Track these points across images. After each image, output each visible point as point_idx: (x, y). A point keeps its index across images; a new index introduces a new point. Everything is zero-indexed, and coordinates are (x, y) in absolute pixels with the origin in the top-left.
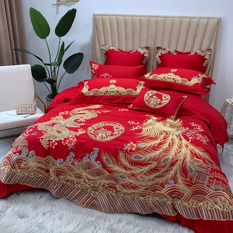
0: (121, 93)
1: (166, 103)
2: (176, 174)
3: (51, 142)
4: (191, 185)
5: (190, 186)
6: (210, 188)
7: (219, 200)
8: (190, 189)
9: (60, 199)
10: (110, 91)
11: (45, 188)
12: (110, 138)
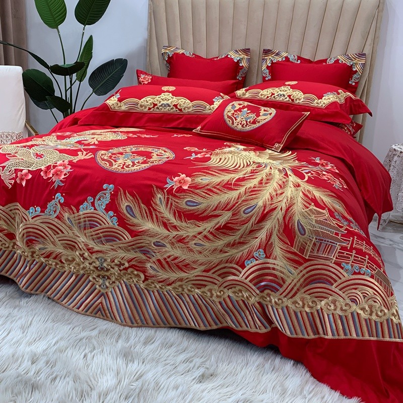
0: (183, 110)
1: (267, 120)
2: (270, 237)
3: (19, 173)
4: (302, 261)
5: (300, 264)
6: (342, 268)
7: (361, 295)
8: (298, 271)
9: (33, 296)
10: (161, 103)
11: (7, 275)
12: (139, 166)
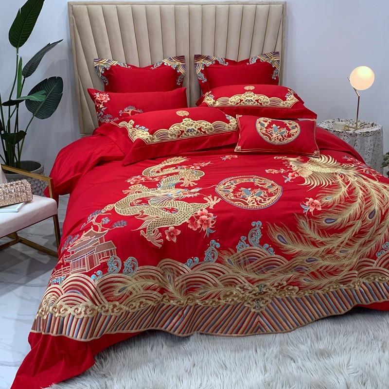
0: (206, 132)
9: (191, 337)
10: (187, 129)
12: (270, 200)
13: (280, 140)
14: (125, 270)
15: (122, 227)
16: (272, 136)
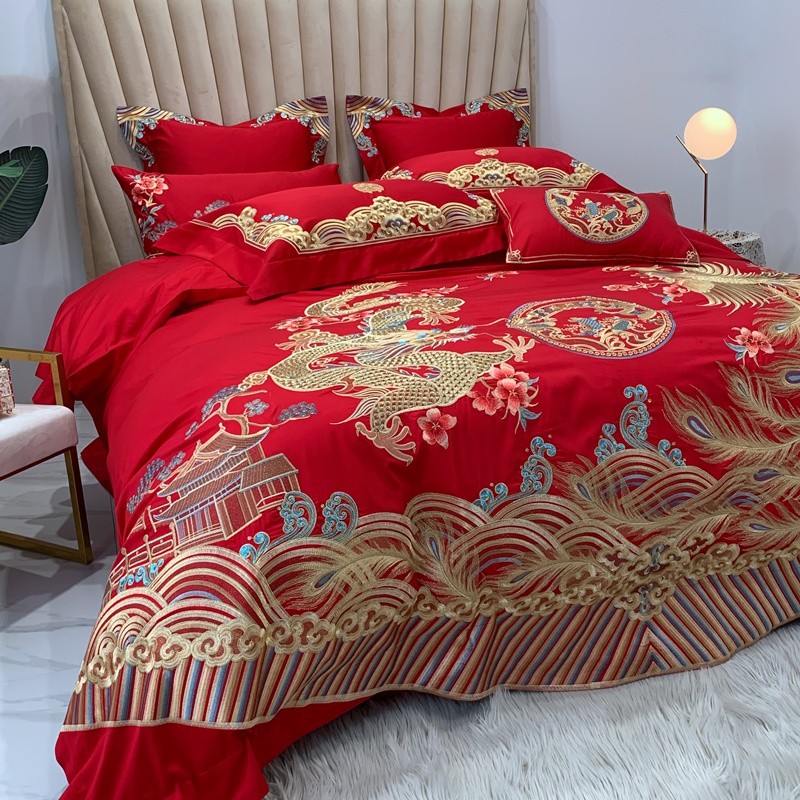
0: (430, 226)
1: (645, 214)
3: (420, 422)
10: (386, 220)
12: (654, 335)
13: (607, 232)
14: (327, 527)
15: (304, 417)
16: (589, 223)
